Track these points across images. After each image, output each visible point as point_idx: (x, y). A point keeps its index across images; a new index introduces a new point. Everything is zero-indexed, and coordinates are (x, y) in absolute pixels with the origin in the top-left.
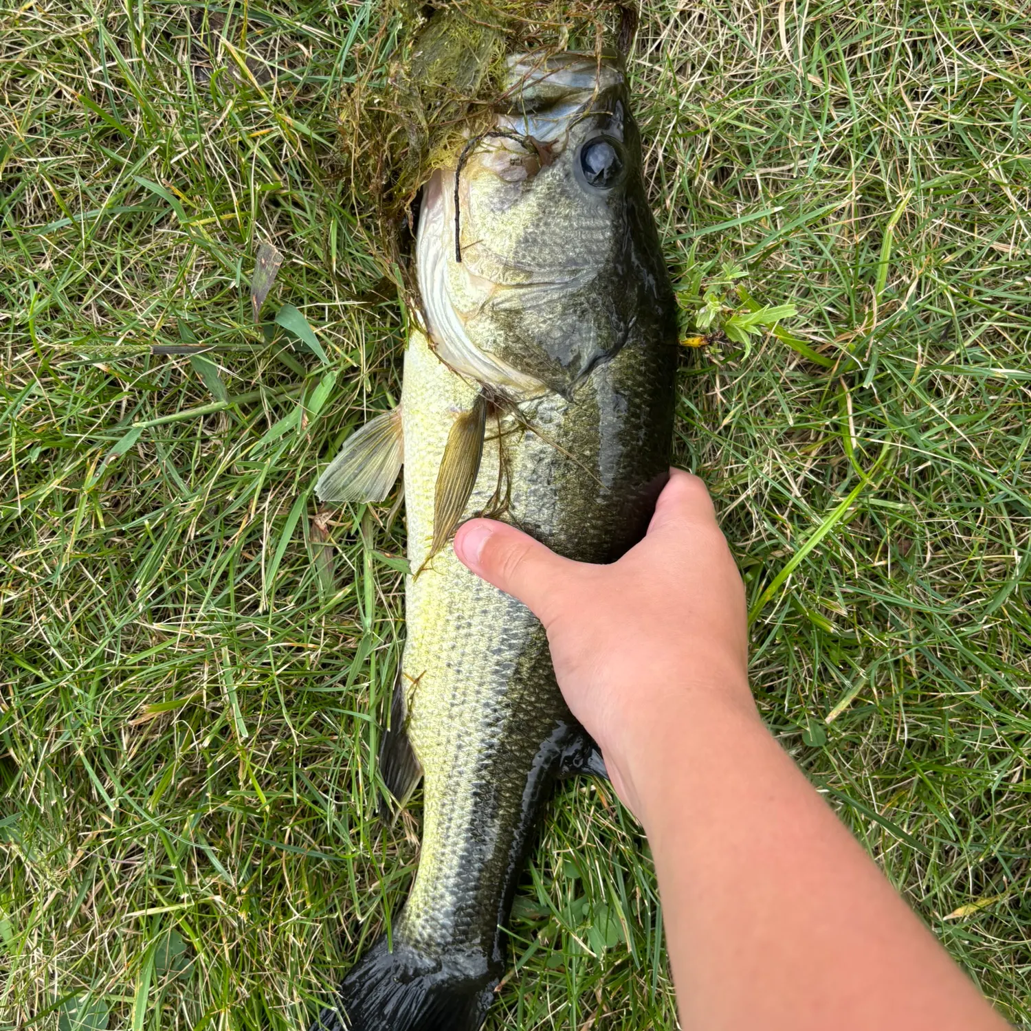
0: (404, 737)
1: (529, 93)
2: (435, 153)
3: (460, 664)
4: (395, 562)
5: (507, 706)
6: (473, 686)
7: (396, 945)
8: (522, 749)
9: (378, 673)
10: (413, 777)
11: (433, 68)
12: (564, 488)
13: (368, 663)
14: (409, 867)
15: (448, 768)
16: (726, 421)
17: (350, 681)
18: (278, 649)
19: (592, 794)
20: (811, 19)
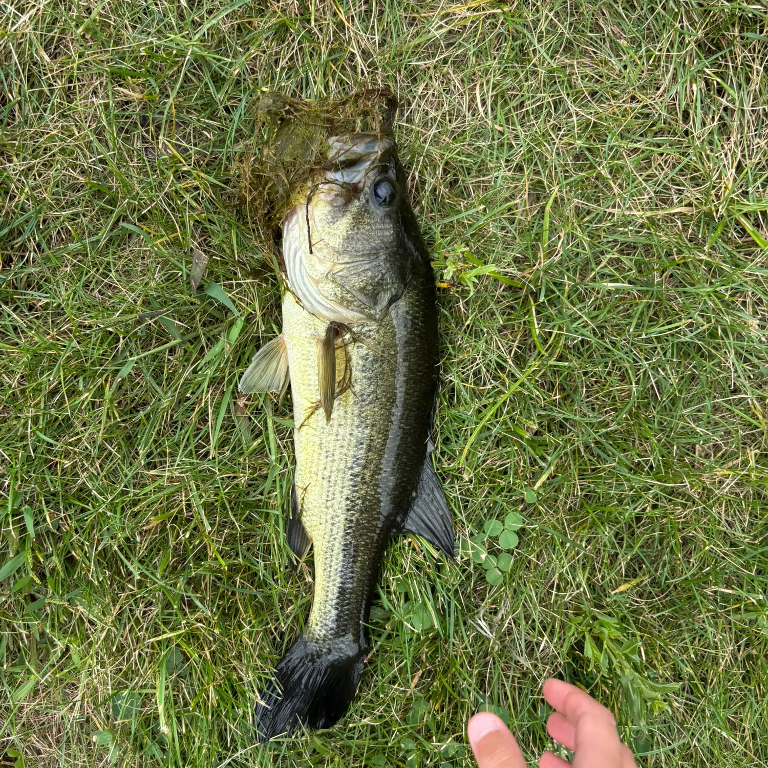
0: (299, 522)
1: (342, 158)
2: (293, 196)
3: (330, 477)
4: (286, 422)
5: (359, 498)
6: (338, 489)
7: (305, 643)
8: (369, 522)
9: (281, 487)
10: (307, 545)
11: (288, 151)
12: (382, 373)
13: (274, 481)
14: (308, 597)
15: (327, 537)
16: (467, 323)
17: (266, 492)
18: (222, 479)
19: (410, 543)
20: (495, 93)
